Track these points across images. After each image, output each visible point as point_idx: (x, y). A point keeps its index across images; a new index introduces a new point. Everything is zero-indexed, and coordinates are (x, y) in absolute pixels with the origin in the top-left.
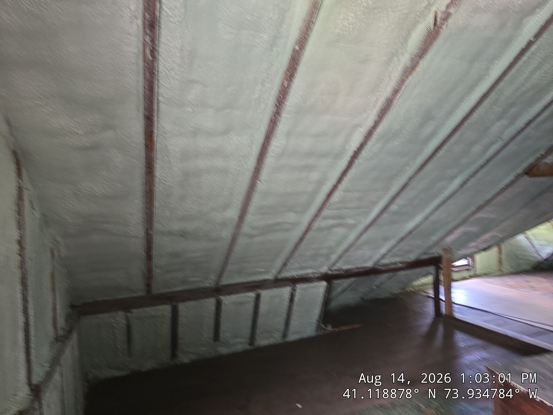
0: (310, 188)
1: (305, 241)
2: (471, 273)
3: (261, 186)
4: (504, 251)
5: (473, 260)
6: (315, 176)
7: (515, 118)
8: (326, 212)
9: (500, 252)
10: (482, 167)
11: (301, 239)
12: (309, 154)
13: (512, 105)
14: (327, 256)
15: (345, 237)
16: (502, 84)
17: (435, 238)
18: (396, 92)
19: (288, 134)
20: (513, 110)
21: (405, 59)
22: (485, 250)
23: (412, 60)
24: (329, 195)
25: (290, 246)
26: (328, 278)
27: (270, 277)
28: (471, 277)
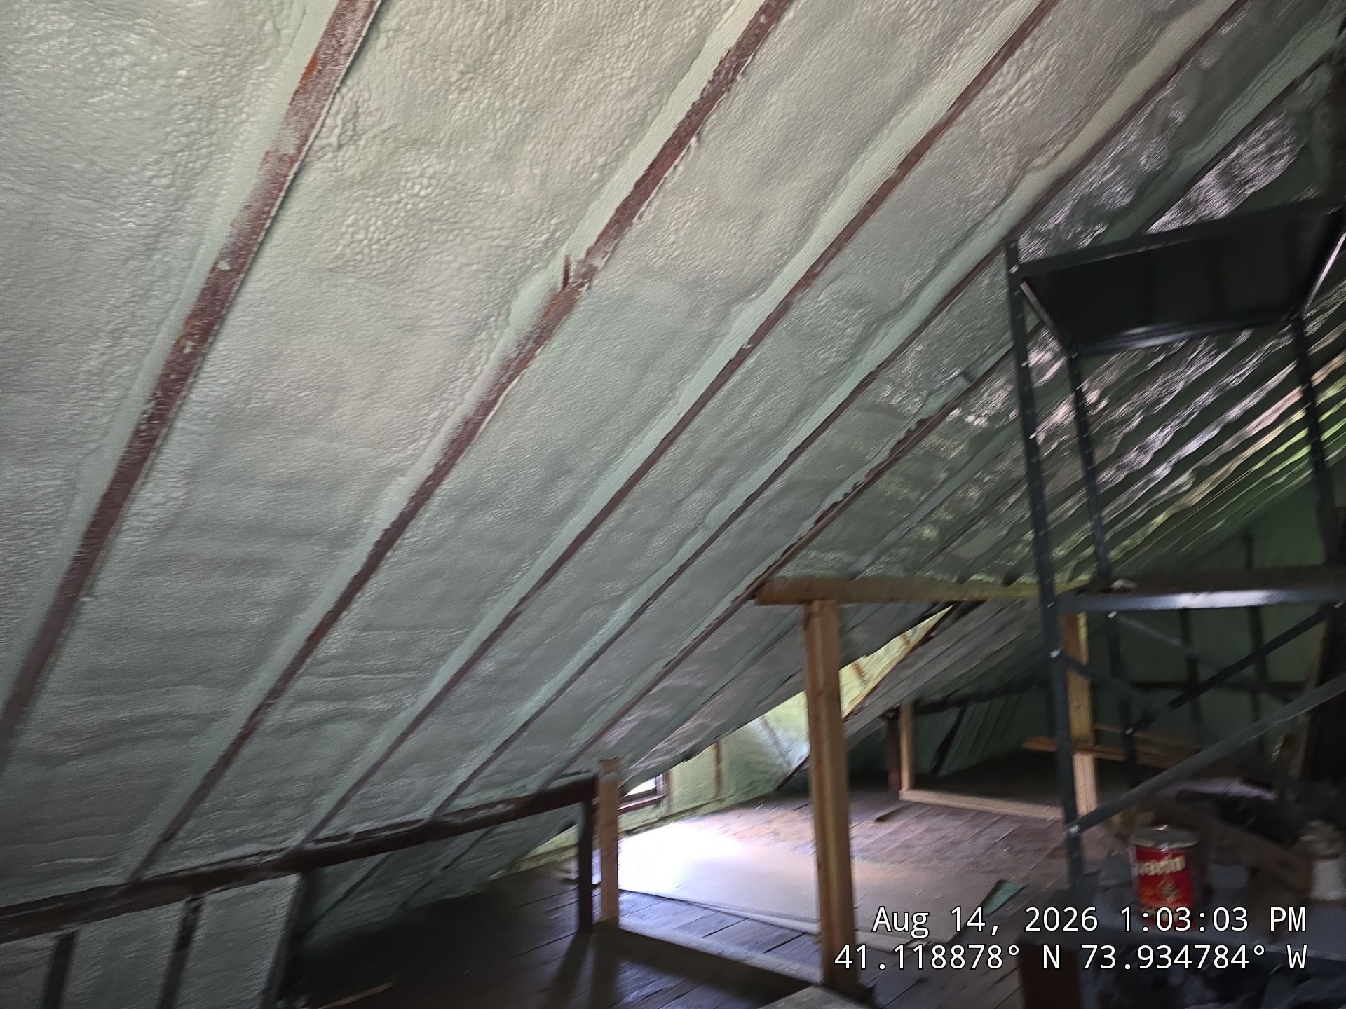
0: (257, 620)
1: (236, 766)
2: (662, 811)
3: (93, 610)
4: (724, 753)
5: (667, 779)
6: (274, 586)
7: (726, 488)
8: (302, 684)
9: (718, 759)
10: (672, 579)
11: (226, 760)
12: (258, 530)
13: (720, 462)
14: (307, 801)
15: (359, 747)
16: (698, 420)
17: (582, 737)
18: (485, 407)
19: (194, 475)
20: (723, 472)
21: (505, 341)
22: (687, 756)
23: (521, 346)
24: (315, 638)
25: (190, 781)
26: (303, 862)
27: (114, 878)
28: (664, 820)
